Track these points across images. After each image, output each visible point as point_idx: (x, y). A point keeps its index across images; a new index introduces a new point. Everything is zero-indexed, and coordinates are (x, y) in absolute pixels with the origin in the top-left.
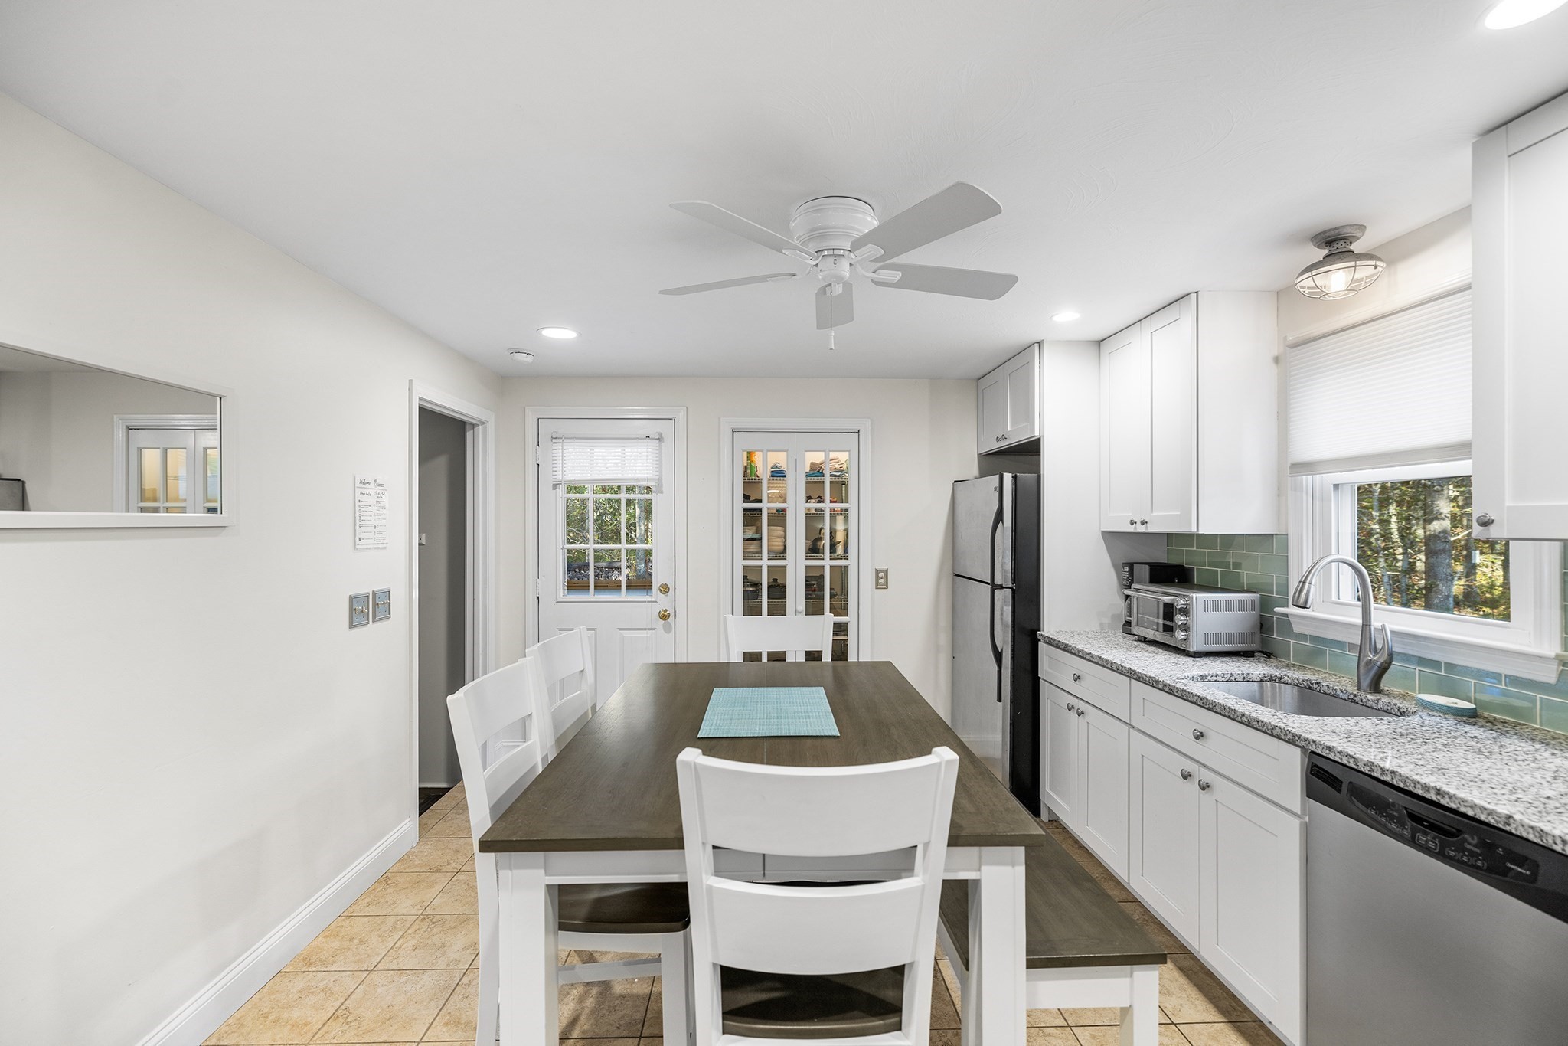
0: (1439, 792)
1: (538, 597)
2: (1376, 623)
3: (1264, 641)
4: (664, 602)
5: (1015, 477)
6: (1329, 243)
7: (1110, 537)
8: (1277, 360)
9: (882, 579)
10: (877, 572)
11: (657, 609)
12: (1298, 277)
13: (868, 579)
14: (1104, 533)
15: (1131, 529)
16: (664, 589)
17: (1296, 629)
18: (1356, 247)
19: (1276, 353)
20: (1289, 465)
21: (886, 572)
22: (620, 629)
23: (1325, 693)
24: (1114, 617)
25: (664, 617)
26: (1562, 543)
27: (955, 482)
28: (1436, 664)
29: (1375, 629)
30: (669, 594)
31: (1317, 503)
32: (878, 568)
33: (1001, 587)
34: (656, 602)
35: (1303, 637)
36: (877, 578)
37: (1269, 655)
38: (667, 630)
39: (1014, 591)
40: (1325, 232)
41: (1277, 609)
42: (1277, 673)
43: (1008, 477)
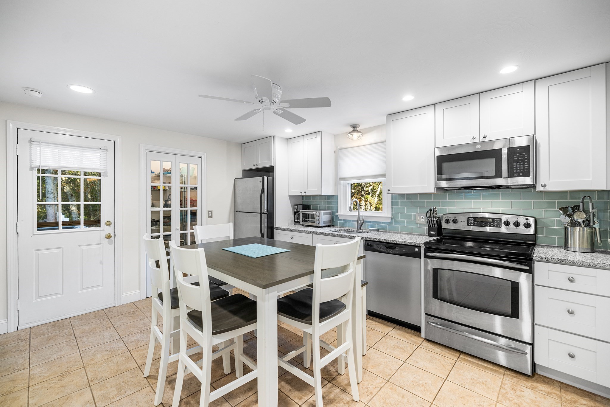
0: (393, 241)
1: (18, 233)
2: (360, 215)
3: (333, 222)
4: (109, 230)
5: (267, 178)
6: (354, 127)
7: (291, 197)
8: (335, 152)
9: (210, 214)
10: (209, 212)
11: (104, 234)
12: (348, 134)
13: (205, 215)
14: (290, 196)
15: (300, 194)
16: (108, 224)
17: (340, 218)
18: (358, 129)
19: (334, 150)
20: (339, 178)
21: (212, 211)
22: (80, 246)
23: (351, 231)
24: (292, 221)
25: (109, 237)
26: (391, 195)
27: (235, 179)
28: (370, 222)
29: (361, 216)
30: (111, 226)
31: (344, 188)
32: (209, 210)
33: (264, 213)
34: (104, 230)
35: (341, 220)
36: (209, 214)
37: (333, 226)
38: (110, 243)
39: (267, 214)
40: (354, 125)
41: (336, 214)
42: (340, 229)
43: (265, 178)
